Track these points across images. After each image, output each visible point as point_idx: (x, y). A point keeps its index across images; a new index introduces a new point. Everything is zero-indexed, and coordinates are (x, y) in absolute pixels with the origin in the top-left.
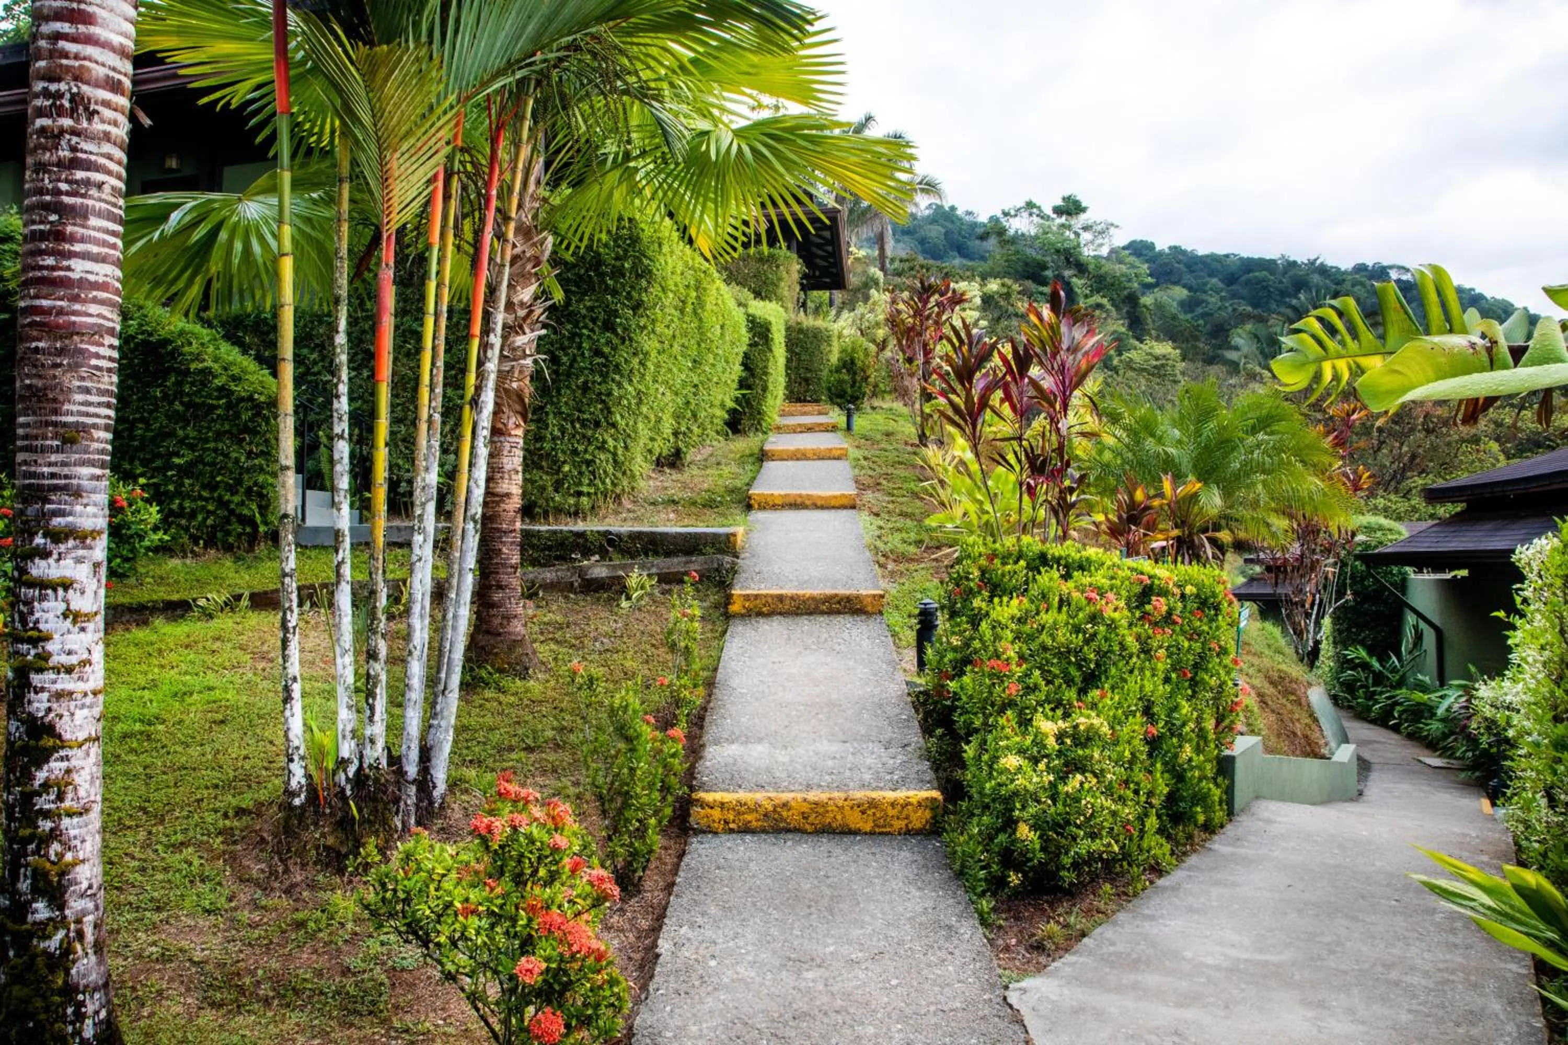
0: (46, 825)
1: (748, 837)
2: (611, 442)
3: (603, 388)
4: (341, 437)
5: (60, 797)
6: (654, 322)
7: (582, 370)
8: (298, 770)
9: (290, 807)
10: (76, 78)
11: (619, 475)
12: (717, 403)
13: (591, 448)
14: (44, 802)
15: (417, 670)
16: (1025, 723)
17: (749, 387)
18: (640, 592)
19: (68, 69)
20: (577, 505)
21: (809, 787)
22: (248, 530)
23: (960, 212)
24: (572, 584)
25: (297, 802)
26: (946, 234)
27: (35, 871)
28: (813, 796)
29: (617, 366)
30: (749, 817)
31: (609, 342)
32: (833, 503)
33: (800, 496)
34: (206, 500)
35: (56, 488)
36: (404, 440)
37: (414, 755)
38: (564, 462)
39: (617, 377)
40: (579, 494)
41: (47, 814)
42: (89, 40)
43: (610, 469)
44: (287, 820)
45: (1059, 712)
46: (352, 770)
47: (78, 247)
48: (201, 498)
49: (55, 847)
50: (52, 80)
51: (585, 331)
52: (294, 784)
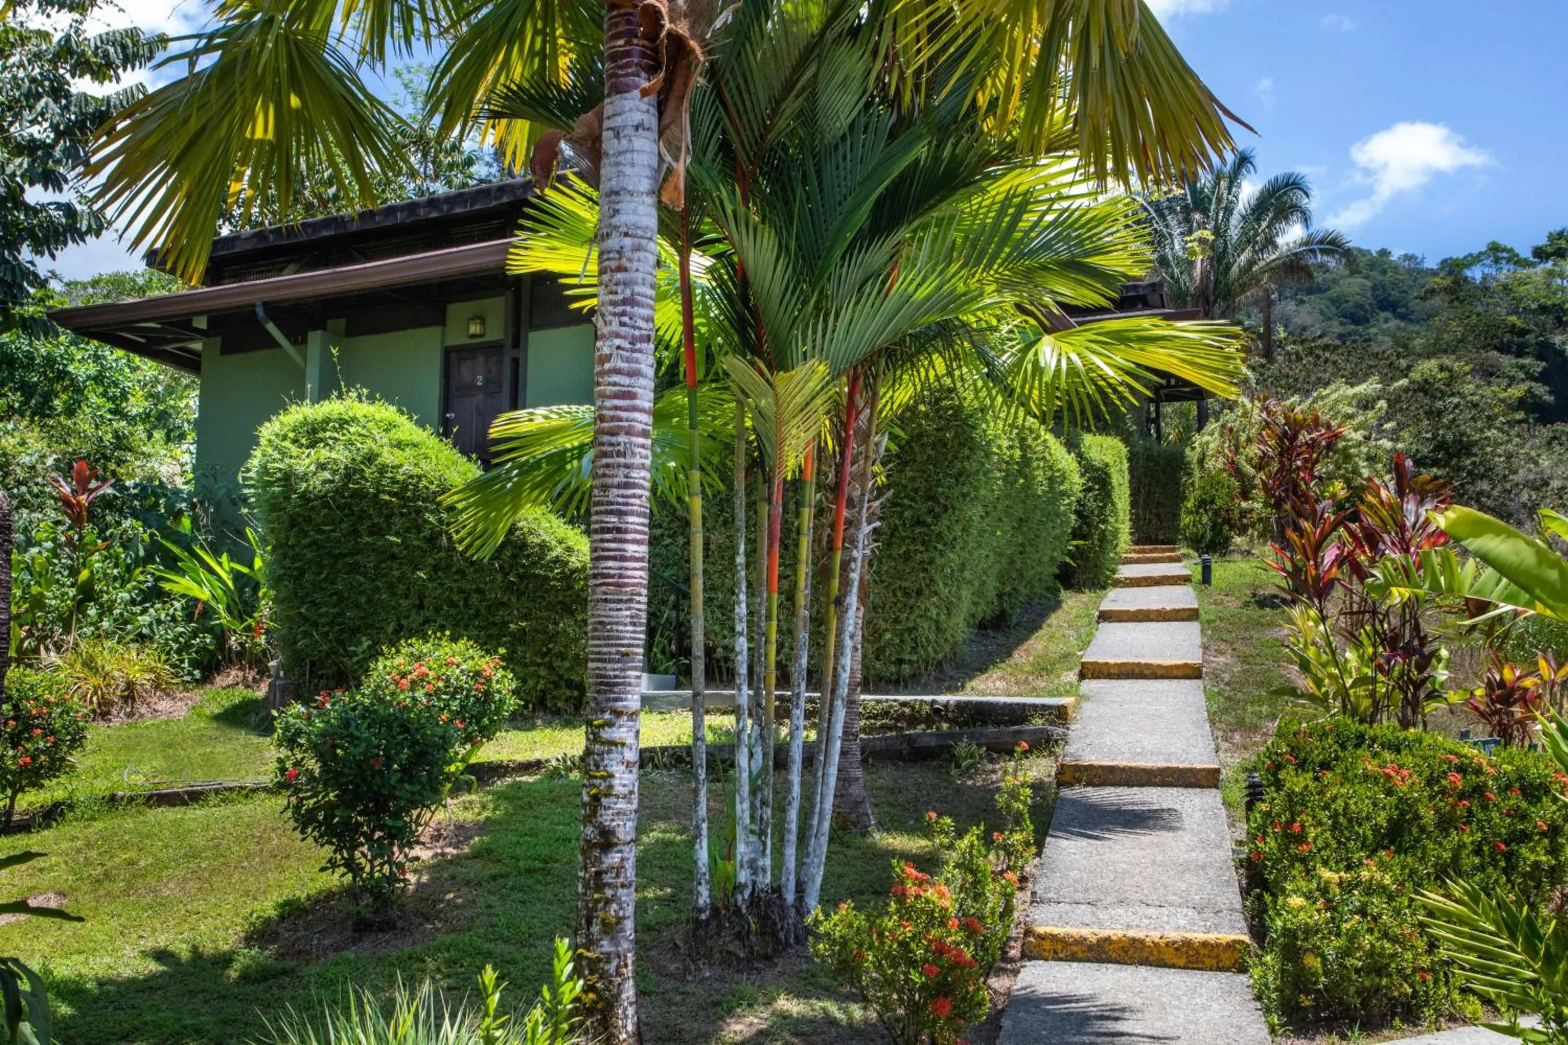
0: (609, 892)
1: (1075, 965)
2: (934, 612)
3: (926, 556)
4: (741, 634)
5: (617, 876)
6: (976, 489)
7: (903, 539)
8: (704, 891)
9: (698, 922)
10: (627, 433)
11: (942, 642)
12: (1046, 559)
13: (912, 617)
14: (608, 878)
15: (793, 814)
16: (1309, 873)
17: (1084, 537)
18: (969, 761)
19: (622, 428)
20: (898, 673)
21: (1129, 927)
22: (576, 693)
23: (1396, 254)
24: (901, 752)
25: (703, 917)
26: (1374, 288)
27: (603, 921)
28: (1131, 933)
29: (940, 535)
30: (1075, 948)
31: (930, 511)
32: (1175, 672)
33: (1139, 664)
34: (539, 665)
35: (618, 684)
36: (721, 607)
37: (792, 886)
38: (886, 630)
39: (940, 547)
40: (900, 662)
41: (609, 885)
42: (634, 409)
43: (932, 636)
44: (695, 931)
45: (1342, 866)
46: (747, 893)
47: (630, 536)
48: (533, 663)
49: (614, 906)
50: (612, 434)
51: (906, 501)
52: (701, 902)
